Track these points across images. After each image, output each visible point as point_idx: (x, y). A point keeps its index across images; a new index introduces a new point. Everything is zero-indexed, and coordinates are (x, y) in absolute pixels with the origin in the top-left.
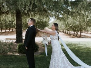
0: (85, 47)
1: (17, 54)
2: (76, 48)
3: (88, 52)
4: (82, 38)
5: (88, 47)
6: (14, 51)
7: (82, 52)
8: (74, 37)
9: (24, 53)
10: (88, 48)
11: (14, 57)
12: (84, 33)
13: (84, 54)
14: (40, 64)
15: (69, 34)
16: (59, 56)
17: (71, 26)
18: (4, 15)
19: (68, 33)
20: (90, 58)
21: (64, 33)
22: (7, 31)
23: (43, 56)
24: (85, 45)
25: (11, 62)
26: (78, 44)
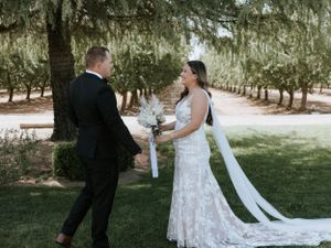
0: (313, 147)
1: (53, 183)
2: (278, 151)
3: (322, 168)
4: (310, 112)
5: (323, 146)
6: (43, 173)
7: (299, 168)
8: (280, 109)
9: (78, 179)
10: (322, 150)
11: (38, 194)
12: (321, 93)
13: (303, 174)
14: (133, 216)
15: (263, 101)
16: (199, 184)
17: (269, 71)
18: (8, 38)
19: (259, 97)
20: (324, 188)
21: (244, 99)
22: (32, 96)
23: (149, 186)
24: (314, 139)
25: (25, 212)
26: (287, 138)
